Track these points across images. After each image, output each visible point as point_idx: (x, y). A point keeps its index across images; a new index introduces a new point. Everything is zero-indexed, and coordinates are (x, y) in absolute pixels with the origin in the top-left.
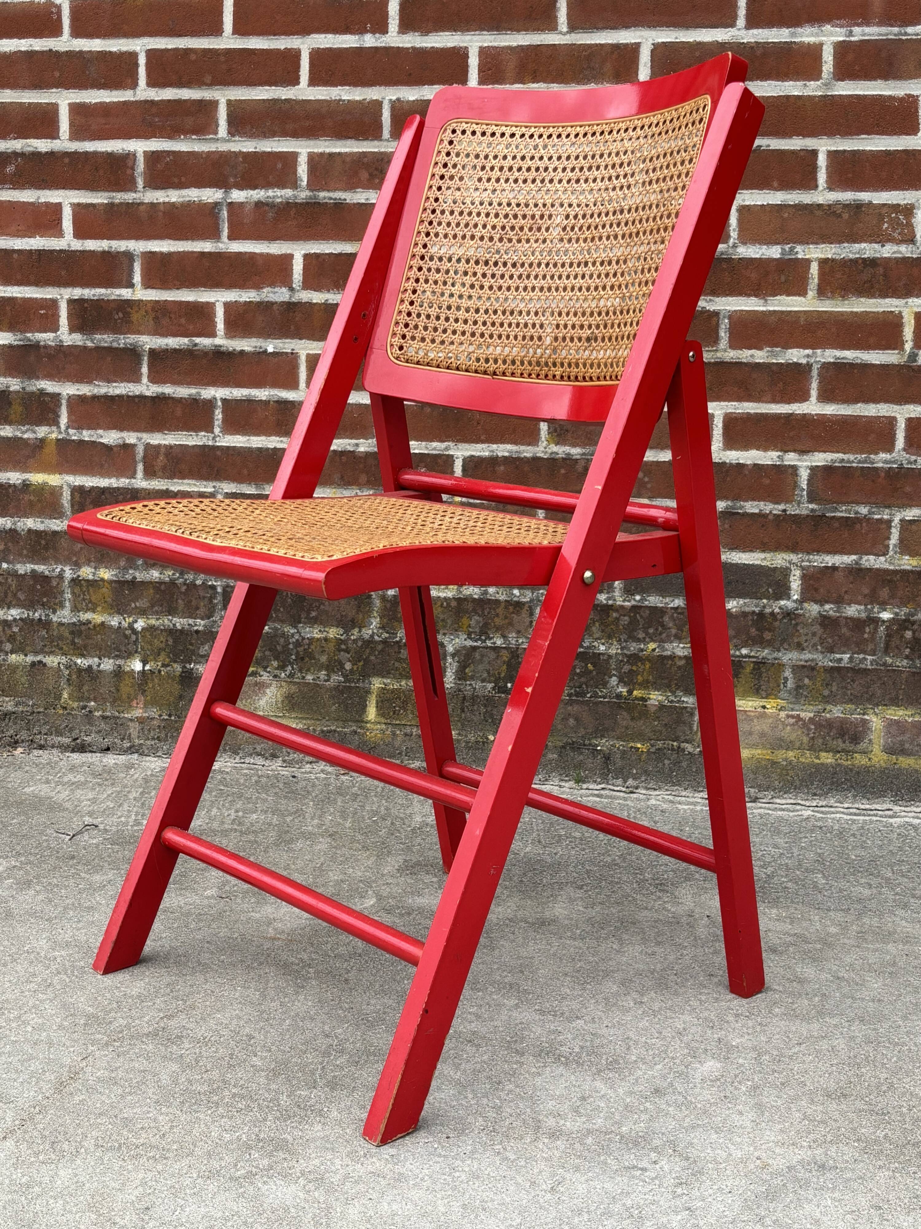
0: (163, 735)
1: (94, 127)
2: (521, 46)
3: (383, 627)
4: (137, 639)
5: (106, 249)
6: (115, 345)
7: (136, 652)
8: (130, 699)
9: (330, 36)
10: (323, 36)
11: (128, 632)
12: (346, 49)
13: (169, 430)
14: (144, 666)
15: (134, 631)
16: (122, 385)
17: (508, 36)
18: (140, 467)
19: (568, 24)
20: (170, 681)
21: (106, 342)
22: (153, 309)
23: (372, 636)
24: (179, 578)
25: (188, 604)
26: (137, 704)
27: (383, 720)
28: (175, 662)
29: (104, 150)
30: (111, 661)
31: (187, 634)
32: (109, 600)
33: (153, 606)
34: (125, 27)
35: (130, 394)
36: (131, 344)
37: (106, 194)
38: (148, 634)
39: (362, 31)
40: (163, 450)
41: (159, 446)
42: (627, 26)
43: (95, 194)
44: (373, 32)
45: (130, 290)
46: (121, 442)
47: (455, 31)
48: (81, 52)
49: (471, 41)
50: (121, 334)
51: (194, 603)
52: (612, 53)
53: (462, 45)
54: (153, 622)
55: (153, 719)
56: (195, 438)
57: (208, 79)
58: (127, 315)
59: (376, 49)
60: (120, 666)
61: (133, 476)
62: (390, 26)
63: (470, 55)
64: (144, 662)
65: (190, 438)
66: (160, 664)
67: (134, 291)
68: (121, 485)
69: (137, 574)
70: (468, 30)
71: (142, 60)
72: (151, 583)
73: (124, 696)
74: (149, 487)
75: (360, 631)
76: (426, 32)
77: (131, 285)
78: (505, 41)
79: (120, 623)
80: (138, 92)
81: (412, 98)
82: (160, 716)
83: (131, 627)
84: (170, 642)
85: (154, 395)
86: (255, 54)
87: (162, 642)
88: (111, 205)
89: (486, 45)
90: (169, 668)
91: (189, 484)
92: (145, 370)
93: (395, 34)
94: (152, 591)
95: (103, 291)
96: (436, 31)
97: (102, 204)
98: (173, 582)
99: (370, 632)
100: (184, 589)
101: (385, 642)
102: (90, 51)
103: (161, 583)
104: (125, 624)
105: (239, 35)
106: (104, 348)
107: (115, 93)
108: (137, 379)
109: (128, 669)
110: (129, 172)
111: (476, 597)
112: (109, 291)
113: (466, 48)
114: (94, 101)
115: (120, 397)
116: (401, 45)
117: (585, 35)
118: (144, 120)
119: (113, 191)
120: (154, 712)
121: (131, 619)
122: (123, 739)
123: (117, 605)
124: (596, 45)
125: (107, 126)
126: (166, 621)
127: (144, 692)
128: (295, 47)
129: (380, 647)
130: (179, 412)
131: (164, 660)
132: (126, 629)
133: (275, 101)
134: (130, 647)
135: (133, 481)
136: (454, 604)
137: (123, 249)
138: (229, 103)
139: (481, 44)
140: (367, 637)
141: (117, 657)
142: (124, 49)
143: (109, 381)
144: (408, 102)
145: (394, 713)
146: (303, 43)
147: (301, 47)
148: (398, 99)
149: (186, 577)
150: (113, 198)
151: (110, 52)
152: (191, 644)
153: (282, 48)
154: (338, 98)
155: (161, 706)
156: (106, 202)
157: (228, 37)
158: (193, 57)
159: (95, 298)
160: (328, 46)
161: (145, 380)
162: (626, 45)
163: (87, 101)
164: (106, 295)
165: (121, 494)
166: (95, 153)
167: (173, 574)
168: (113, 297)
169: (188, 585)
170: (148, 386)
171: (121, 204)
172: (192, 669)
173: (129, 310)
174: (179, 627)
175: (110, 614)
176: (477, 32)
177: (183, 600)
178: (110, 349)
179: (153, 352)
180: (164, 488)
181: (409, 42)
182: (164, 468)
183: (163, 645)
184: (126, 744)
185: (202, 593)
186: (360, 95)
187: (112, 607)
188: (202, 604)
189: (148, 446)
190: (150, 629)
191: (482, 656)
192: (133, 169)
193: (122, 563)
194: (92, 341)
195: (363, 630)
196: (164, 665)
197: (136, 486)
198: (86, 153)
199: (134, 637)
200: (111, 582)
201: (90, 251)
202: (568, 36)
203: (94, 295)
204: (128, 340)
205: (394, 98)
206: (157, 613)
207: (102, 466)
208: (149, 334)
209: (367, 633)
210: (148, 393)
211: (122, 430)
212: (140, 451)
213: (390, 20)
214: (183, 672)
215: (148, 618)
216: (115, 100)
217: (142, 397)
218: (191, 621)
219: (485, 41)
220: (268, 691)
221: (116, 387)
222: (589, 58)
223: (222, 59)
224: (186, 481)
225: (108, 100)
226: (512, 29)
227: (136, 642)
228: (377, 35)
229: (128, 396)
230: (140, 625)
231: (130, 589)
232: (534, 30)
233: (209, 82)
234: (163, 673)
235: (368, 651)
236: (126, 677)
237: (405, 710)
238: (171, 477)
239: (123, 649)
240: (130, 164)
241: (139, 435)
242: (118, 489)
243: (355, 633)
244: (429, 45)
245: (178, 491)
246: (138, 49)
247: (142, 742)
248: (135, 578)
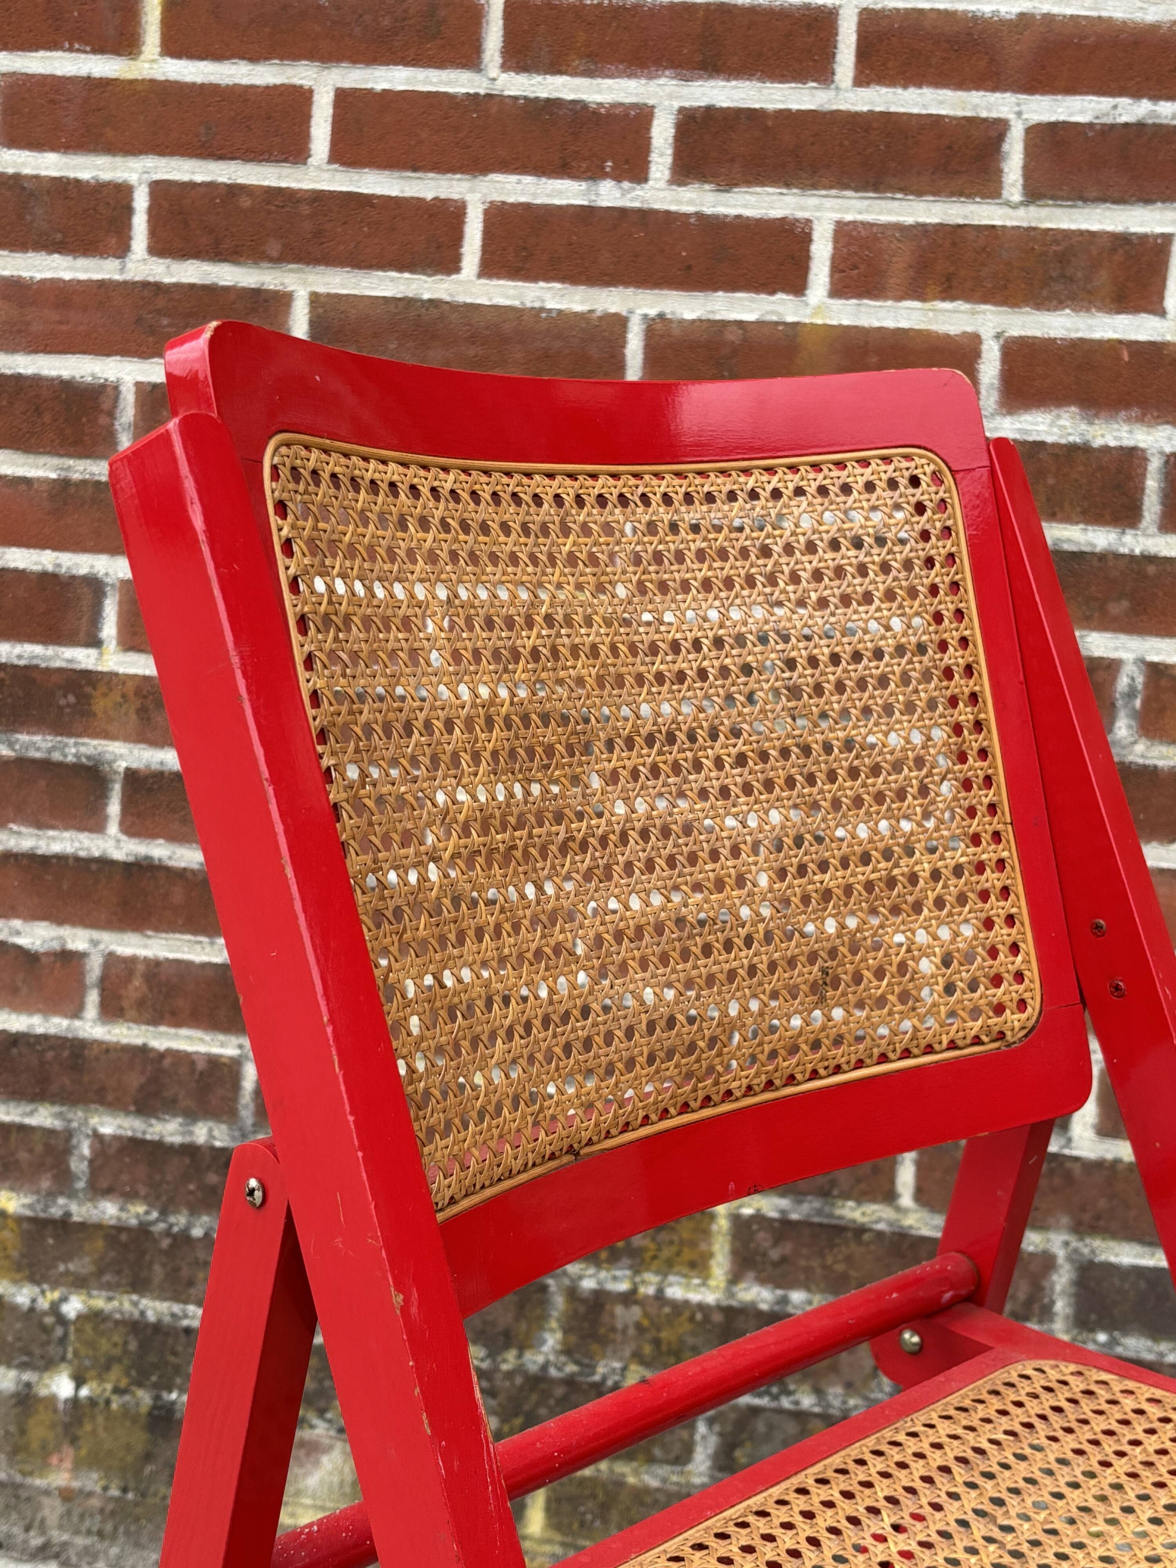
0: (109, 1527)
1: (36, 327)
2: (924, 225)
3: (567, 1351)
4: (66, 1335)
5: (50, 568)
6: (56, 756)
7: (63, 1359)
8: (45, 1452)
9: (528, 179)
10: (514, 178)
11: (49, 1320)
12: (560, 207)
13: (157, 929)
14: (78, 1388)
15: (61, 1320)
16: (67, 834)
17: (896, 204)
18: (93, 998)
19: (1025, 186)
20: (128, 1423)
21: (38, 749)
22: (138, 692)
23: (545, 1367)
24: (157, 1220)
25: (173, 1275)
26: (61, 1461)
27: (558, 1537)
28: (140, 1385)
29: (54, 373)
30: (12, 1374)
31: (167, 1334)
32: (15, 1254)
33: (100, 1272)
34: (110, 133)
35: (82, 854)
36: (89, 758)
37: (56, 461)
38: (88, 1328)
39: (594, 174)
40: (141, 968)
41: (132, 961)
42: (1147, 200)
43: (31, 459)
44: (618, 179)
45: (93, 652)
46: (56, 946)
47: (787, 185)
48: (17, 177)
49: (818, 208)
50: (70, 734)
51: (185, 1272)
52: (1113, 250)
53: (801, 215)
54: (99, 1303)
55: (90, 1494)
56: (208, 949)
57: (274, 247)
58: (84, 700)
59: (623, 212)
60: (28, 1385)
61: (77, 1013)
62: (653, 168)
63: (816, 236)
64: (79, 1381)
65: (198, 948)
66: (109, 1387)
67: (101, 654)
68: (52, 1031)
69: (74, 1208)
70: (814, 187)
71: (141, 202)
72: (98, 1227)
73: (35, 1445)
74: (107, 1038)
75: (520, 1356)
76: (727, 184)
77: (95, 642)
78: (889, 212)
79: (34, 1301)
80: (130, 265)
81: (689, 316)
82: (105, 1489)
83: (55, 1309)
84: (133, 1346)
85: (131, 859)
86: (373, 206)
87: (115, 1345)
88: (64, 484)
89: (849, 217)
90: (127, 1398)
91: (189, 1038)
92: (114, 808)
93: (662, 184)
94: (100, 1244)
95: (37, 649)
96: (749, 183)
97: (47, 481)
98: (143, 1230)
99: (540, 1359)
100: (165, 1243)
101: (570, 1382)
102: (37, 177)
103: (121, 1228)
104: (44, 1304)
105: (343, 164)
106: (34, 761)
107: (82, 262)
108: (97, 826)
109: (43, 1392)
110: (103, 420)
111: (764, 1307)
112: (50, 651)
113: (808, 222)
114: (39, 276)
115: (61, 859)
116: (673, 208)
117: (1058, 211)
118: (139, 320)
119: (70, 456)
120: (92, 1481)
121: (56, 1295)
122: (27, 1529)
123: (30, 1265)
124: (1081, 233)
125: (64, 328)
126: (127, 1306)
127: (74, 1440)
128: (455, 196)
129: (559, 1391)
130: (178, 895)
131: (118, 1381)
132: (45, 1313)
133: (408, 302)
134: (53, 1350)
135: (77, 1023)
136: (718, 1318)
137: (83, 571)
138: (315, 299)
139: (837, 216)
140: (533, 1368)
141: (23, 1366)
142: (106, 176)
143: (40, 825)
144: (682, 322)
145: (582, 1524)
146: (472, 190)
147: (468, 197)
148: (661, 316)
149: (172, 1219)
150: (69, 468)
151: (77, 181)
152: (175, 1353)
153: (429, 196)
154: (537, 305)
155: (108, 1473)
156: (53, 476)
157: (318, 168)
158: (245, 202)
159: (22, 663)
160: (523, 199)
161: (113, 828)
162: (1143, 238)
163: (26, 274)
164: (44, 658)
165: (51, 1048)
166: (36, 381)
167: (147, 1213)
168: (58, 664)
169: (175, 1237)
170: (118, 841)
171: (84, 482)
172: (173, 1403)
173: (88, 690)
174: (151, 1317)
175: (15, 1282)
176: (833, 192)
177: (164, 1265)
178: (45, 765)
179: (132, 777)
180: (139, 1042)
181: (691, 202)
182: (141, 1004)
183: (117, 1351)
184: (36, 1541)
185: (201, 1255)
186: (582, 302)
187: (19, 1268)
188: (201, 1275)
189: (111, 959)
190: (93, 1317)
191: (771, 1427)
192: (111, 415)
193: (45, 1184)
194: (11, 745)
195: (528, 1356)
196: (117, 1390)
197: (82, 1034)
198: (18, 378)
199: (59, 1331)
200: (19, 1219)
201: (16, 571)
202: (1021, 212)
203: (20, 657)
204: (83, 749)
205: (653, 312)
206: (109, 1287)
207: (15, 991)
208: (127, 739)
209: (534, 1360)
210: (118, 855)
211: (59, 920)
212: (94, 967)
213: (654, 157)
214: (155, 1407)
215: (90, 1296)
216: (83, 276)
217: (104, 863)
218: (176, 1308)
219: (847, 210)
220: (325, 1459)
221: (53, 838)
222: (1063, 258)
223: (305, 209)
224: (184, 1032)
225: (67, 276)
226: (905, 190)
227: (63, 1341)
228: (626, 185)
229: (77, 859)
230: (73, 1307)
231: (56, 1237)
232: (952, 194)
233: (275, 254)
234: (114, 1406)
235: (534, 1397)
236: (41, 1408)
237: (605, 1521)
238: (155, 1021)
239: (37, 1351)
240: (106, 406)
241: (95, 934)
242: (45, 1037)
243: (509, 1360)
244: (733, 212)
245: (169, 1052)
246: (133, 178)
247: (65, 1537)
248: (68, 1214)
